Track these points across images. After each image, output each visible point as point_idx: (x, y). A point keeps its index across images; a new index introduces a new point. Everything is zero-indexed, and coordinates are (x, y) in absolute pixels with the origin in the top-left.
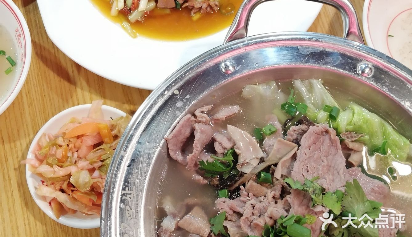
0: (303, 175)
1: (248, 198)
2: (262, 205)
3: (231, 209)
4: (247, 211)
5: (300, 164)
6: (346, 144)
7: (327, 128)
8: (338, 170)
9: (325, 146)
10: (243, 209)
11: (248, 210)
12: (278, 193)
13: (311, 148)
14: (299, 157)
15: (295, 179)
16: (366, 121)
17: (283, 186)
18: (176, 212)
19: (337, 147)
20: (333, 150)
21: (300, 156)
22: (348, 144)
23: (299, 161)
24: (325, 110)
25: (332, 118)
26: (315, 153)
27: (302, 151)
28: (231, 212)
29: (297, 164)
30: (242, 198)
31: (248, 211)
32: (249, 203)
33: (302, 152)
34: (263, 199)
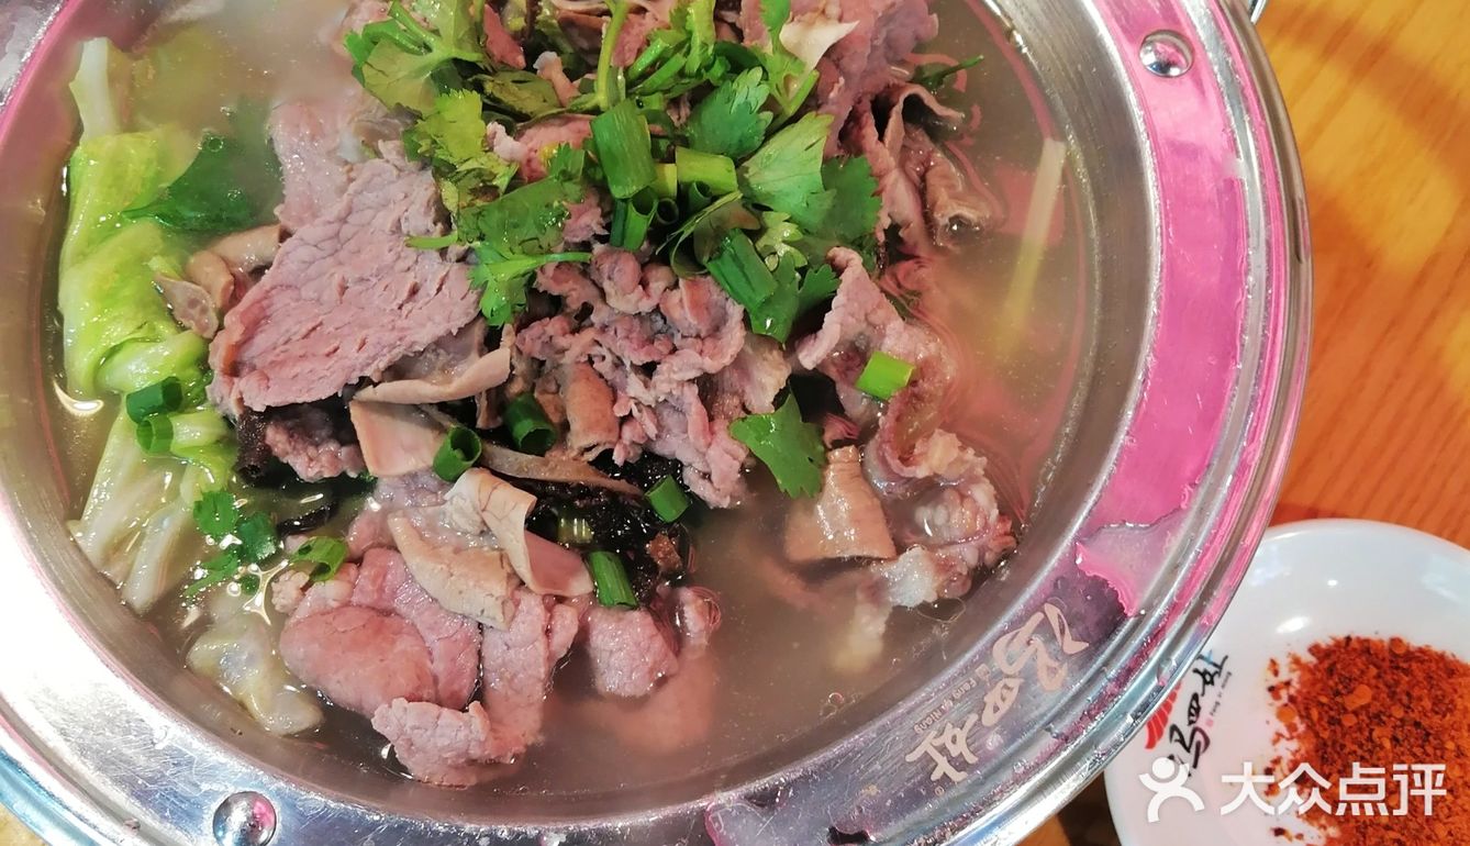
0: (439, 290)
1: (635, 412)
2: (626, 343)
3: (713, 433)
4: (680, 370)
5: (409, 329)
6: (228, 296)
7: (221, 378)
8: (336, 226)
9: (287, 331)
10: (682, 392)
11: (675, 372)
12: (554, 326)
13: (331, 348)
14: (390, 352)
15: (472, 297)
16: (107, 298)
17: (518, 331)
18: (860, 596)
19: (258, 297)
20: (279, 306)
21: (385, 351)
22: (225, 289)
23: (401, 339)
24: (168, 434)
25: (172, 398)
26: (337, 329)
27: (360, 360)
28: (720, 424)
29: (416, 338)
30: (652, 431)
31: (676, 369)
32: (648, 398)
33: (363, 355)
34: (604, 358)
